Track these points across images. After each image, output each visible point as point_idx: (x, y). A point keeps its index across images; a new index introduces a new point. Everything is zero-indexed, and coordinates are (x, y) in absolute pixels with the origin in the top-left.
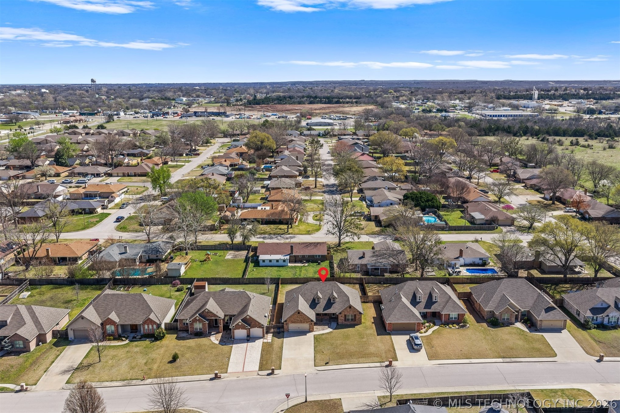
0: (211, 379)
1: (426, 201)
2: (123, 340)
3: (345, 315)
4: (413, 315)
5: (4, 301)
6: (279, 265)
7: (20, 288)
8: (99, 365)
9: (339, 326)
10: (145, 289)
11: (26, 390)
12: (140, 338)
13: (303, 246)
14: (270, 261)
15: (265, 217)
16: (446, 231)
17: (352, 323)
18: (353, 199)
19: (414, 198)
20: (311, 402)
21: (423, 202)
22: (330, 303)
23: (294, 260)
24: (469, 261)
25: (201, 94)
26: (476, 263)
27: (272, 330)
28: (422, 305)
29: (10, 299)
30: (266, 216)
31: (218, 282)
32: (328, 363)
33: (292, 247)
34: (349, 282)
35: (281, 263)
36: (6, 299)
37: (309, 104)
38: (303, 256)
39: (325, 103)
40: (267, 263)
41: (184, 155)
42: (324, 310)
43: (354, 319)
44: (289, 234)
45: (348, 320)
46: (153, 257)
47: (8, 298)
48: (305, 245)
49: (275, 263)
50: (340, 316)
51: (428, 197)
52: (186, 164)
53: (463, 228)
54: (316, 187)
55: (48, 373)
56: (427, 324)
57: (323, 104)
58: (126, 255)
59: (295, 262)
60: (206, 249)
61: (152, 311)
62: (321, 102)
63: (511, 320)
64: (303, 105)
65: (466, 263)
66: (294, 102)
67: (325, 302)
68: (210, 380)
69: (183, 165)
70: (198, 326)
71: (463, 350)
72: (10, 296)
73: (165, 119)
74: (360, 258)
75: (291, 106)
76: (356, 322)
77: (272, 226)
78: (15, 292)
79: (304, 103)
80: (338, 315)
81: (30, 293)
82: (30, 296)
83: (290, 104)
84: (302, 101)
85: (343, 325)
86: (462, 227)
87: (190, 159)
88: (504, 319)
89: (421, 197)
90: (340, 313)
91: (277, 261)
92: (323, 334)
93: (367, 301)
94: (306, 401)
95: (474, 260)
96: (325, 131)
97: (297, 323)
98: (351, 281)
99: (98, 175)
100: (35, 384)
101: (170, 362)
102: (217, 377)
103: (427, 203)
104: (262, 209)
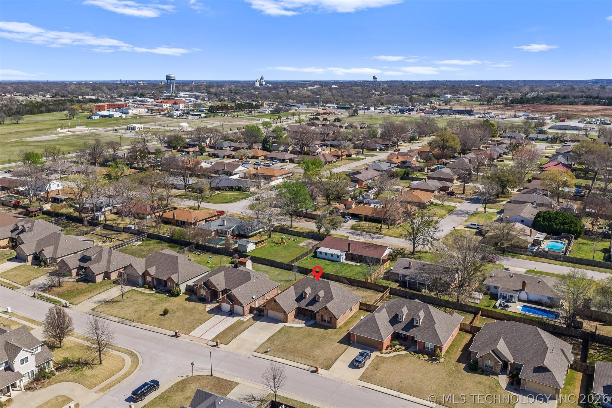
0: (173, 336)
1: (561, 224)
2: (153, 290)
3: (322, 316)
4: (377, 332)
5: (120, 245)
6: (334, 260)
7: (139, 237)
8: (120, 303)
9: (316, 325)
10: (211, 257)
11: (68, 307)
12: (164, 292)
13: (364, 246)
14: (326, 254)
15: (369, 214)
16: (560, 261)
17: (328, 325)
18: (487, 210)
19: (546, 218)
20: (215, 377)
21: (556, 224)
22: (315, 300)
23: (351, 258)
24: (533, 297)
25: (469, 92)
26: (543, 302)
27: (255, 312)
28: (401, 326)
29: (126, 245)
30: (371, 214)
31: (267, 263)
32: (267, 352)
33: (349, 244)
34: (376, 288)
35: (335, 258)
36: (122, 244)
37: (583, 105)
38: (360, 256)
39: (604, 104)
40: (323, 256)
41: (378, 150)
42: (307, 305)
43: (329, 322)
44: (381, 234)
45: (325, 321)
46: (242, 232)
47: (124, 243)
48: (367, 245)
49: (329, 257)
50: (317, 314)
51: (565, 219)
52: (367, 158)
53: (583, 262)
54: (464, 193)
55: (90, 300)
56: (398, 347)
57: (601, 105)
58: (222, 227)
59: (352, 260)
60: (292, 234)
61: (178, 272)
62: (599, 104)
63: (495, 370)
64: (574, 106)
65: (529, 299)
66: (564, 102)
67: (311, 299)
68: (171, 336)
69: (364, 159)
70: (203, 292)
71: (403, 382)
72: (126, 242)
73: (409, 115)
74: (405, 268)
75: (559, 106)
76: (331, 325)
77: (373, 224)
78: (132, 240)
79: (576, 104)
80: (315, 314)
81: (141, 243)
82: (140, 245)
83: (559, 104)
84: (575, 102)
85: (319, 324)
86: (589, 260)
87: (376, 154)
88: (487, 366)
89: (556, 218)
90: (318, 312)
91: (332, 255)
92: (292, 327)
93: (370, 310)
94: (211, 375)
95: (541, 298)
96: (554, 136)
97: (273, 310)
98: (378, 288)
99: (283, 161)
100: (76, 305)
101: (162, 315)
102: (176, 335)
103: (562, 226)
104: (375, 206)
